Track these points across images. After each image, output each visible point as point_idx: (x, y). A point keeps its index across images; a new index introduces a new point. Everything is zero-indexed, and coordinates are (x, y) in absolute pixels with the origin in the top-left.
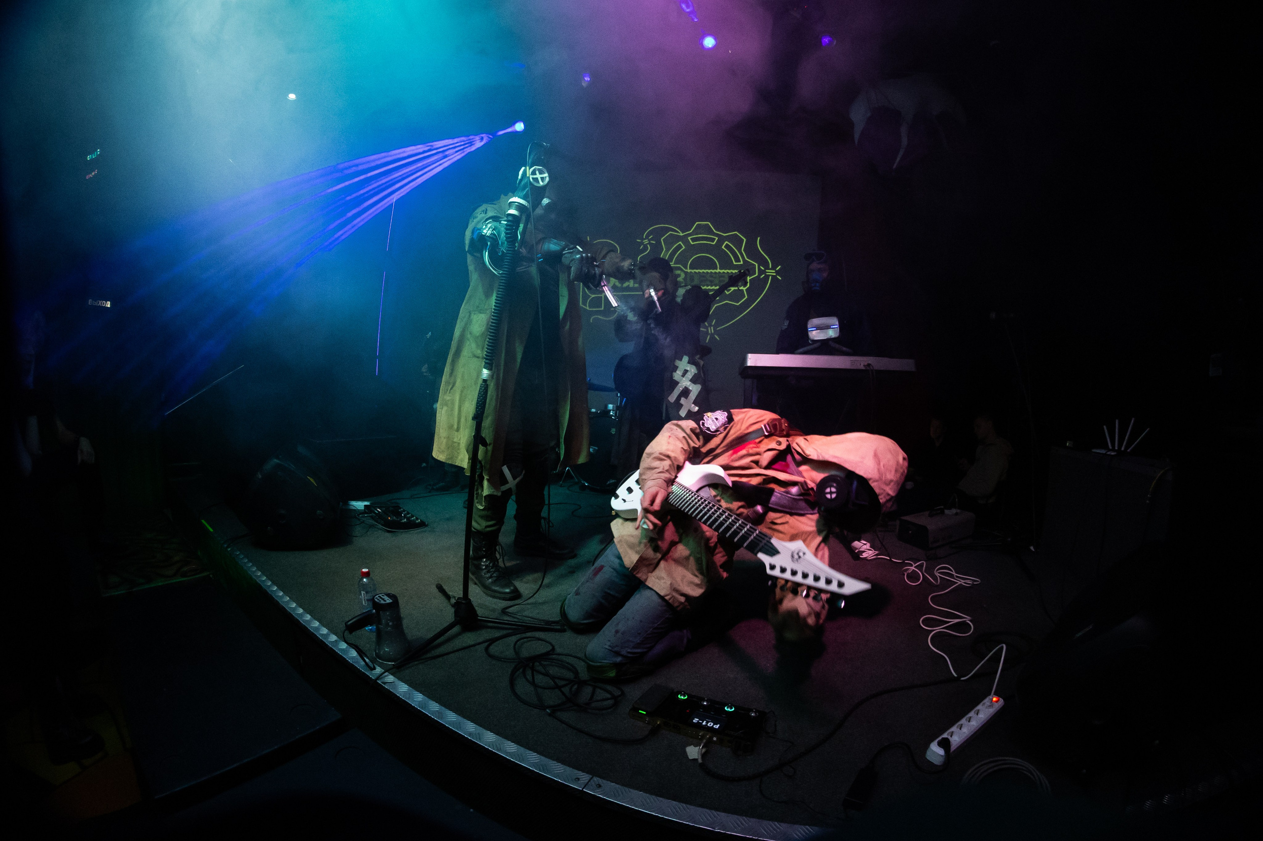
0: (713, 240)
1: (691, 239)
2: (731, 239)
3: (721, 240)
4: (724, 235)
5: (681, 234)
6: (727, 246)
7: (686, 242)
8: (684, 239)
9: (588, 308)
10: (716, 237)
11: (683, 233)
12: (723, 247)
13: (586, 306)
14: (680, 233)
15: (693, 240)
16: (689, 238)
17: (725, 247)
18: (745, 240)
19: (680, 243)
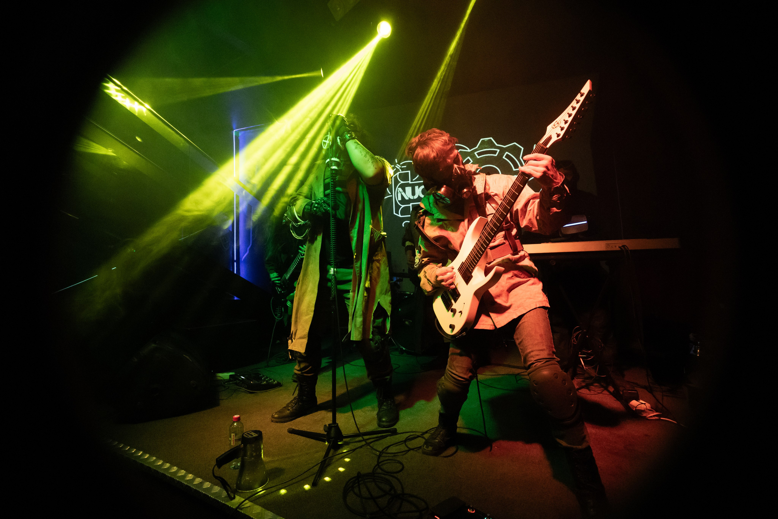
0: (495, 152)
1: (477, 153)
2: (511, 149)
3: (503, 151)
4: (505, 147)
5: (469, 150)
6: (507, 156)
7: (473, 157)
8: (471, 154)
9: (400, 216)
10: (498, 149)
11: (470, 149)
12: (504, 157)
13: (399, 214)
14: (467, 150)
15: (479, 154)
16: (476, 153)
17: (505, 157)
18: (523, 148)
19: (469, 158)
